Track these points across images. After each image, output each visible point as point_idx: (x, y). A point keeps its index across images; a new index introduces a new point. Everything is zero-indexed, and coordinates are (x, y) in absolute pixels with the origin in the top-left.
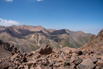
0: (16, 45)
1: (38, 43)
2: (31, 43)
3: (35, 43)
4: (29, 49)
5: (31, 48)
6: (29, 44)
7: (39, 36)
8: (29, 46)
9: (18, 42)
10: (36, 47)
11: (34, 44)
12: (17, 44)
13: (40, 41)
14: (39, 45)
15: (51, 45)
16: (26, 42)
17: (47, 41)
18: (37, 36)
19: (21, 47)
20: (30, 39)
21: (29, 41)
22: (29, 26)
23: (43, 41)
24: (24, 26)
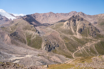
0: (36, 36)
1: (77, 32)
2: (63, 34)
3: (70, 33)
4: (61, 44)
5: (65, 41)
6: (61, 35)
7: (77, 22)
8: (60, 38)
9: (40, 31)
10: (74, 40)
11: (69, 36)
12: (38, 34)
13: (81, 31)
14: (78, 36)
16: (53, 32)
17: (94, 30)
18: (73, 22)
19: (46, 39)
20: (61, 27)
21: (60, 30)
22: (57, 13)
23: (86, 29)
24: (51, 13)
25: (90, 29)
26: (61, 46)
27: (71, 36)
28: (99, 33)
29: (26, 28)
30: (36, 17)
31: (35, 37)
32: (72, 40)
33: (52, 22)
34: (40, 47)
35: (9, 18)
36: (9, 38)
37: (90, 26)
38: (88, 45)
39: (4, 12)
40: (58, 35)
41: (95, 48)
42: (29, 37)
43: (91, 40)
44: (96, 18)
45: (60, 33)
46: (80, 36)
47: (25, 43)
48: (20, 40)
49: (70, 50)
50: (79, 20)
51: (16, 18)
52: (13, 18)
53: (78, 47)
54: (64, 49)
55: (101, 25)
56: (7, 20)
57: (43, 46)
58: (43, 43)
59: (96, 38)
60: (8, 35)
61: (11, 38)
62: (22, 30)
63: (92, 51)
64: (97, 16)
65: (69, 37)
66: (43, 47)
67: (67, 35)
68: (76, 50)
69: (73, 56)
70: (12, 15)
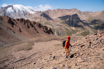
1: (73, 26)
5: (66, 31)
7: (74, 19)
8: (64, 29)
10: (71, 31)
11: (68, 28)
12: (53, 27)
14: (73, 28)
15: (87, 29)
16: (60, 25)
19: (57, 30)
22: (63, 9)
24: (59, 9)
26: (64, 33)
30: (49, 13)
35: (31, 13)
38: (78, 33)
45: (64, 26)
46: (75, 28)
51: (35, 13)
52: (33, 13)
53: (72, 34)
58: (55, 32)
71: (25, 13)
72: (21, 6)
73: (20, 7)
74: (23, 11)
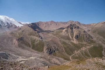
1: (74, 39)
2: (62, 40)
3: (68, 38)
4: (60, 48)
5: (63, 46)
6: (60, 41)
7: (74, 29)
8: (60, 43)
9: (43, 37)
10: (72, 45)
11: (67, 41)
13: (77, 37)
14: (75, 41)
16: (54, 37)
17: (87, 36)
18: (71, 30)
19: (47, 44)
20: (61, 34)
21: (59, 36)
22: (57, 22)
23: (81, 36)
24: (52, 22)
25: (85, 36)
26: (60, 50)
27: (69, 41)
28: (92, 39)
29: (31, 34)
30: (40, 25)
31: (38, 41)
32: (70, 45)
33: (53, 29)
34: (42, 51)
35: (17, 26)
36: (16, 42)
37: (85, 33)
38: (83, 49)
39: (14, 20)
40: (58, 40)
41: (88, 52)
42: (33, 41)
43: (86, 45)
44: (89, 27)
45: (60, 39)
46: (77, 41)
47: (30, 46)
48: (26, 44)
49: (68, 54)
50: (75, 28)
51: (23, 26)
52: (20, 25)
53: (74, 51)
54: (63, 53)
55: (94, 33)
56: (16, 27)
57: (45, 49)
58: (45, 47)
59: (89, 43)
60: (16, 39)
61: (18, 42)
62: (28, 36)
63: (86, 54)
64: (90, 25)
65: (67, 43)
66: (44, 51)
67: (65, 41)
68: (73, 53)
69: (70, 58)
70: (20, 23)
71: (9, 25)
72: (6, 17)
73: (4, 18)
74: (8, 23)
